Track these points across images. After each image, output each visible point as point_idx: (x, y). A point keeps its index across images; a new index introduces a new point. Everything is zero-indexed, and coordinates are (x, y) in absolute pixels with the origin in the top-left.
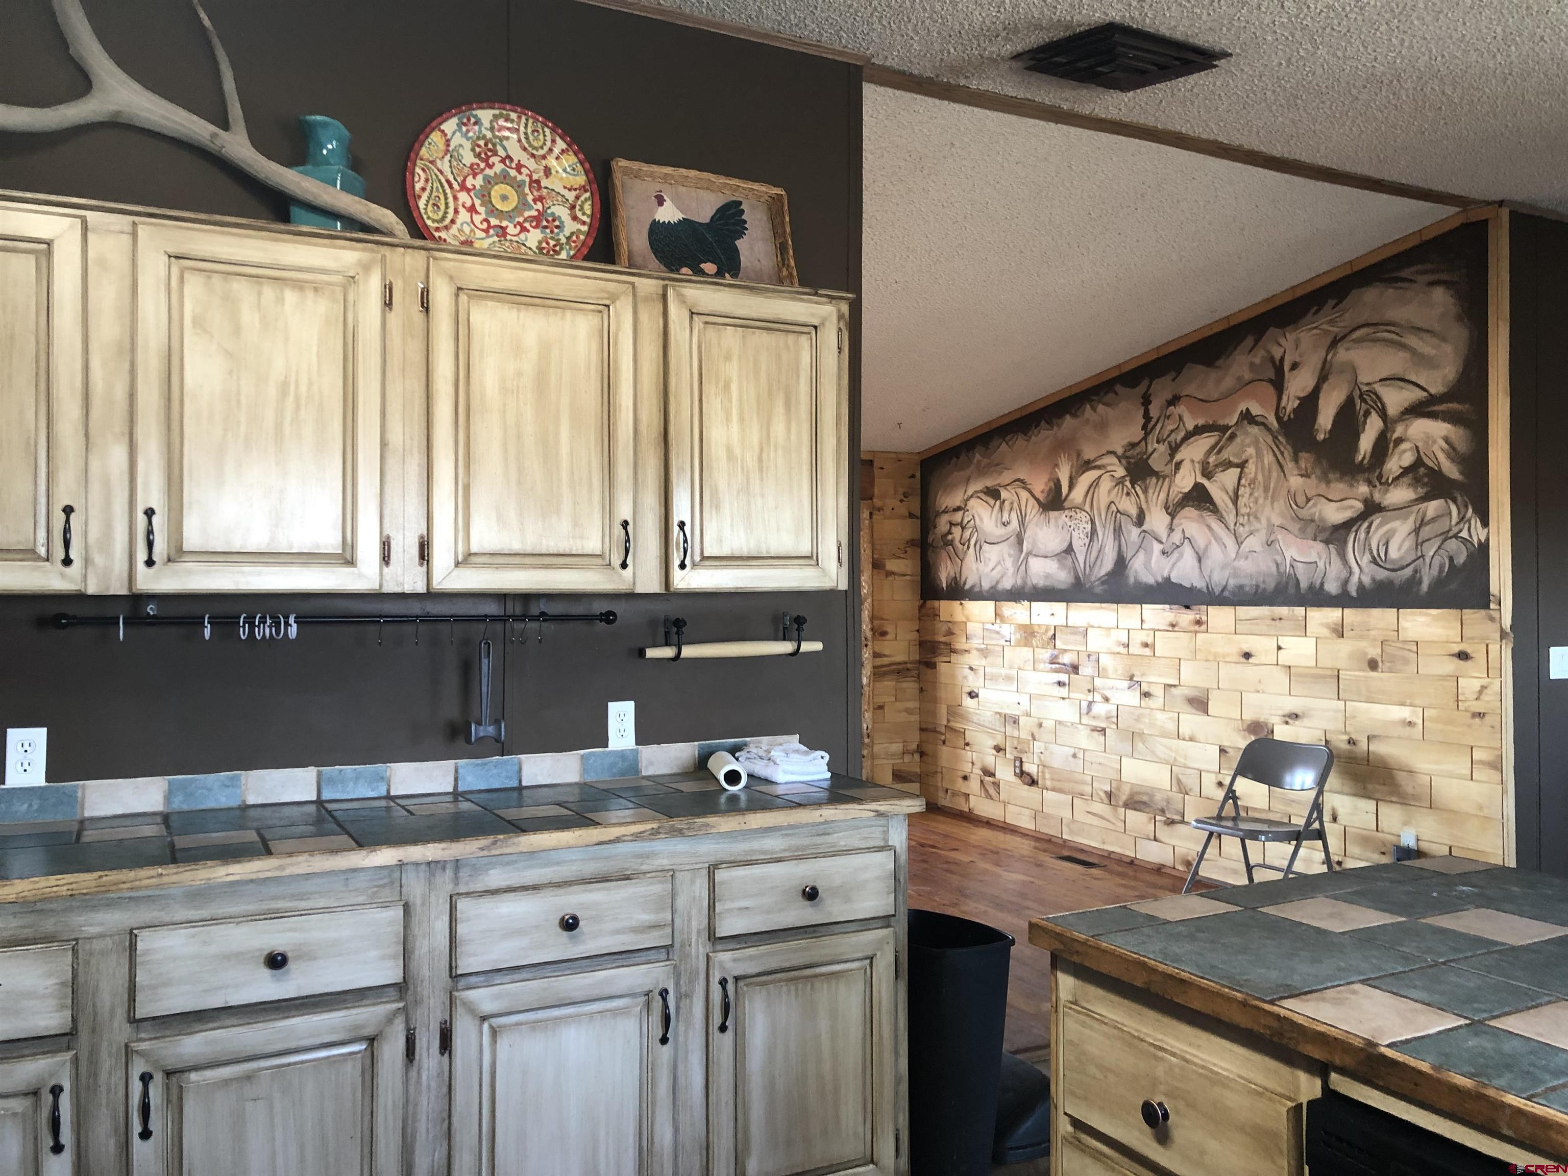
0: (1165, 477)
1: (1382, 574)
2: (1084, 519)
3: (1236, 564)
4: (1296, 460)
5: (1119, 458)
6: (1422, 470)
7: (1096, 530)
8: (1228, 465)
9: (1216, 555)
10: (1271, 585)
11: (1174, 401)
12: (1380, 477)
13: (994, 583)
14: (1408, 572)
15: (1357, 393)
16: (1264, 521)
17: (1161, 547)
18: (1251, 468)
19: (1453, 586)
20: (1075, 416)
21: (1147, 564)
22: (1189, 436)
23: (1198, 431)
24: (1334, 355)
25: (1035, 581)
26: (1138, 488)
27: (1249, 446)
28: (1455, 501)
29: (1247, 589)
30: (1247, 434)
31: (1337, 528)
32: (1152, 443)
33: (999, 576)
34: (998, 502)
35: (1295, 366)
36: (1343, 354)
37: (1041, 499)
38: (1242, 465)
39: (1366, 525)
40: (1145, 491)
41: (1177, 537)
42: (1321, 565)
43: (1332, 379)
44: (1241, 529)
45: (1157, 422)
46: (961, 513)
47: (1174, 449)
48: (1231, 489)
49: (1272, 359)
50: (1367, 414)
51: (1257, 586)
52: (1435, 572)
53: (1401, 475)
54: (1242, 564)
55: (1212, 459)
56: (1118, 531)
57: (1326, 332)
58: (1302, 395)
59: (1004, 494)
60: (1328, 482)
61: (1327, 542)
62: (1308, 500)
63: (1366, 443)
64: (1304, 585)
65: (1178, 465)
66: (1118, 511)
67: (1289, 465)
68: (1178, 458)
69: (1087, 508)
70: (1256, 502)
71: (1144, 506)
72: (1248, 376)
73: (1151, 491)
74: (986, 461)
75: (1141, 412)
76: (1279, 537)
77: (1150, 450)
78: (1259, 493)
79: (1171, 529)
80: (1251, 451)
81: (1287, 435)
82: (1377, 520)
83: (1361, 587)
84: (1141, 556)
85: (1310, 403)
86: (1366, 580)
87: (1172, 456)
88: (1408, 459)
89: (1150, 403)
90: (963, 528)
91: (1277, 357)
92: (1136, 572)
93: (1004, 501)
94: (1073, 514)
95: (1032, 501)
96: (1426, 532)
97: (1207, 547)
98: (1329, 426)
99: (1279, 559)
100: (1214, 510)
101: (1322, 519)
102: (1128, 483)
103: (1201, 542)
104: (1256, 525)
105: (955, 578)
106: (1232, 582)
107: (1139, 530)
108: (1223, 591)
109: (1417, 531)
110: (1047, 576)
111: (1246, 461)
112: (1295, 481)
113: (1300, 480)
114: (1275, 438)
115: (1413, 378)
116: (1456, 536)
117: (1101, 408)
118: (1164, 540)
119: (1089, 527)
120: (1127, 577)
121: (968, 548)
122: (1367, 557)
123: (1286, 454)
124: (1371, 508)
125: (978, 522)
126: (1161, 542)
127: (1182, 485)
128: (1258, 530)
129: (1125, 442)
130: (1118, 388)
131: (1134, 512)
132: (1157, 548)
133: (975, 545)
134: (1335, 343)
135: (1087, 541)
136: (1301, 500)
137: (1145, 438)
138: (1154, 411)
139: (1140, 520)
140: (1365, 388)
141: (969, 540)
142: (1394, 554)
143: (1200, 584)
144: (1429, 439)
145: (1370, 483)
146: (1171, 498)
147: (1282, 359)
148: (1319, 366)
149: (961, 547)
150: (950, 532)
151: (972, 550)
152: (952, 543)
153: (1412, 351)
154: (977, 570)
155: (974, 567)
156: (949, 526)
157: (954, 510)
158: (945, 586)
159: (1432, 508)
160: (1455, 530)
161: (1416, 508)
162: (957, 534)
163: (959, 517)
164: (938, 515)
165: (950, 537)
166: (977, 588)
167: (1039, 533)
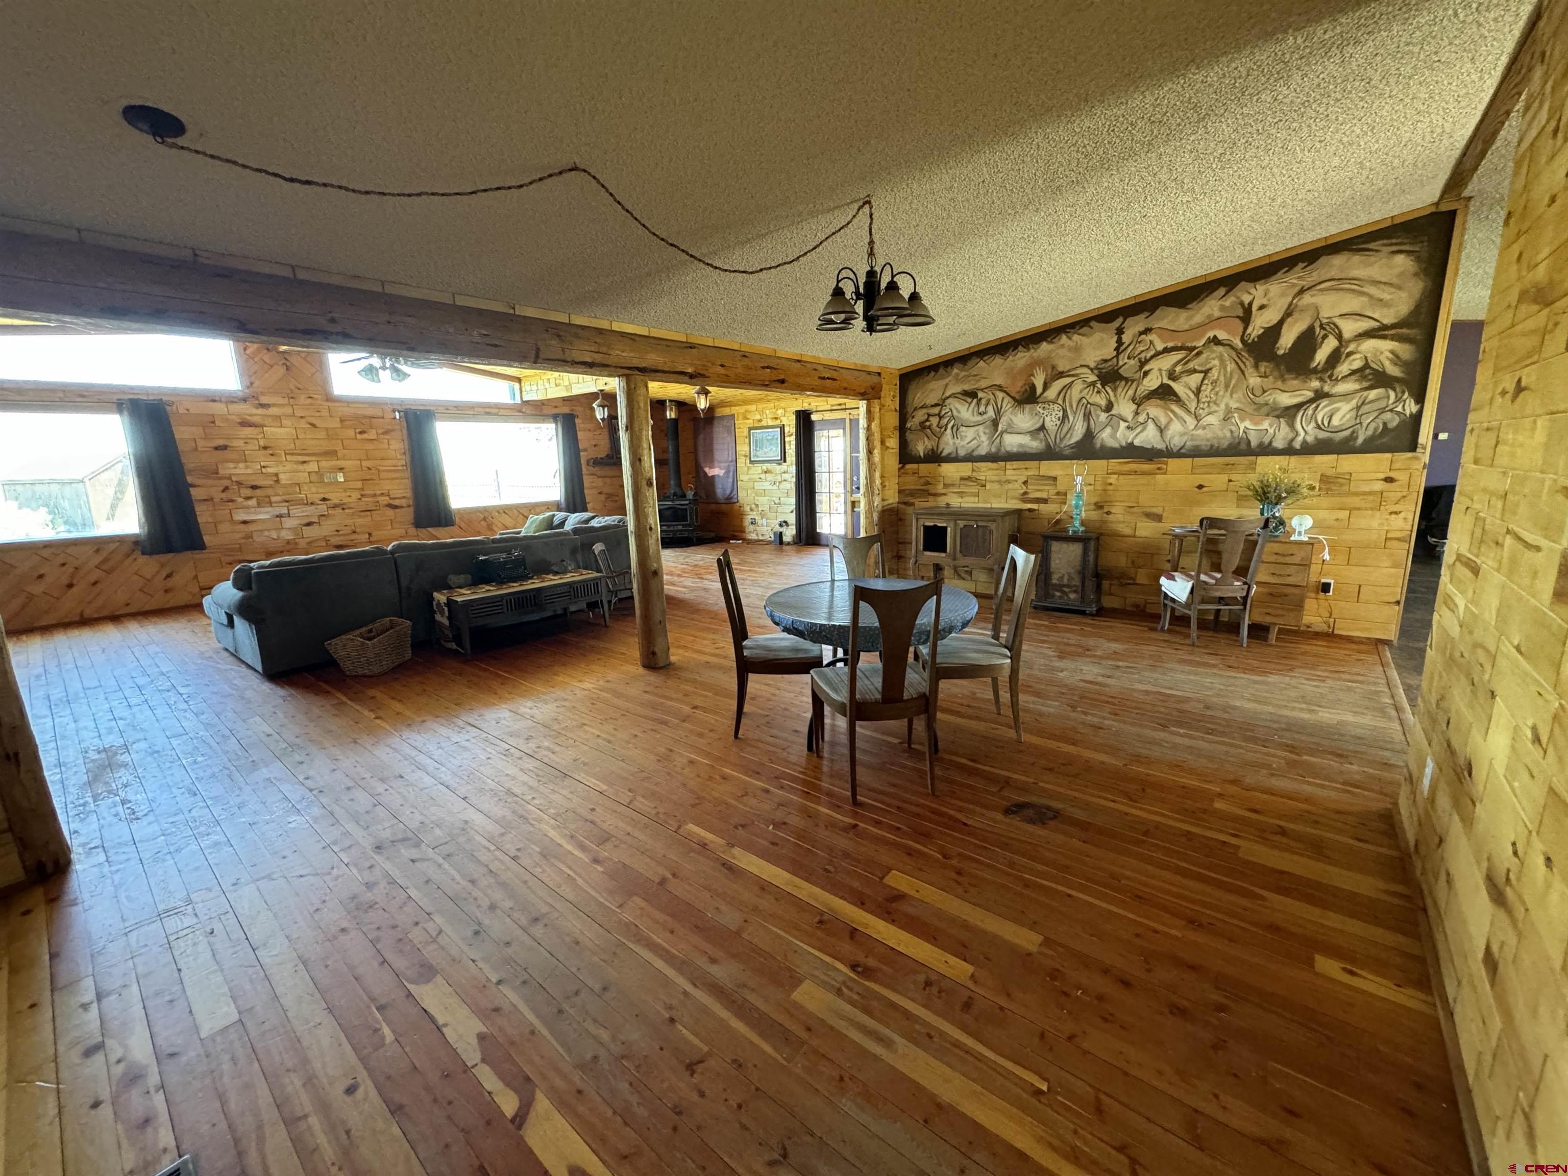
0: (1133, 381)
1: (1322, 435)
2: (1056, 409)
3: (1194, 432)
4: (1256, 366)
5: (1092, 370)
6: (1368, 371)
7: (1067, 416)
8: (1195, 371)
9: (1176, 427)
10: (1225, 444)
11: (1147, 331)
12: (1330, 377)
13: (969, 451)
14: (1347, 433)
15: (1317, 325)
16: (1223, 406)
17: (1127, 424)
18: (1214, 374)
19: (1384, 440)
20: (1051, 342)
21: (1113, 436)
22: (1158, 354)
23: (1166, 350)
24: (1300, 299)
25: (1008, 449)
26: (1107, 388)
27: (1214, 359)
28: (1394, 390)
29: (1203, 447)
30: (1213, 352)
31: (1288, 408)
32: (1123, 359)
33: (974, 447)
34: (975, 401)
35: (1262, 307)
36: (1307, 299)
37: (1017, 397)
38: (1206, 372)
39: (1314, 405)
40: (1115, 390)
41: (1142, 418)
42: (1271, 431)
43: (1296, 315)
44: (1201, 411)
45: (1129, 345)
46: (939, 408)
47: (1143, 363)
48: (1194, 386)
49: (1242, 304)
50: (1325, 337)
51: (1212, 446)
52: (1370, 432)
53: (1350, 375)
54: (1200, 432)
55: (1178, 369)
56: (1087, 416)
57: (1294, 285)
58: (1266, 326)
59: (980, 395)
60: (1284, 381)
61: (1278, 417)
62: (1264, 392)
63: (1321, 356)
64: (1254, 443)
65: (1146, 374)
66: (1088, 403)
67: (1250, 370)
68: (1147, 368)
69: (1060, 401)
70: (1217, 394)
71: (1113, 399)
72: (1217, 314)
73: (1120, 390)
74: (964, 373)
75: (1115, 338)
76: (1236, 415)
77: (1121, 363)
78: (1220, 388)
79: (1137, 413)
80: (1216, 362)
81: (1249, 352)
82: (1324, 402)
83: (1304, 442)
84: (1108, 430)
85: (1274, 332)
86: (1310, 439)
87: (1141, 367)
88: (1357, 364)
89: (1123, 333)
90: (941, 418)
91: (1246, 302)
92: (1102, 439)
93: (981, 399)
94: (1046, 406)
95: (1007, 399)
96: (1365, 409)
97: (1168, 423)
98: (1289, 346)
99: (1234, 428)
100: (1178, 400)
101: (1274, 402)
102: (1099, 385)
103: (1163, 420)
104: (1214, 408)
105: (933, 450)
106: (1189, 443)
107: (1107, 415)
108: (1181, 448)
109: (1358, 408)
110: (1021, 445)
111: (1211, 369)
112: (1254, 380)
113: (1259, 379)
114: (1238, 353)
115: (1370, 314)
116: (1391, 410)
117: (1076, 337)
118: (1130, 420)
119: (1061, 414)
120: (1095, 444)
121: (946, 430)
122: (1313, 424)
123: (1247, 363)
124: (1320, 395)
125: (955, 413)
126: (1126, 421)
127: (1149, 385)
128: (1216, 412)
129: (1098, 359)
130: (1093, 323)
131: (1103, 403)
132: (1123, 425)
133: (952, 428)
134: (1302, 291)
135: (1059, 423)
136: (1258, 393)
137: (1117, 356)
138: (1126, 338)
139: (1109, 407)
140: (1325, 321)
141: (946, 425)
142: (1336, 421)
143: (1160, 446)
144: (1377, 352)
145: (1321, 380)
146: (1138, 393)
147: (1250, 304)
148: (1286, 306)
149: (938, 429)
150: (927, 420)
151: (949, 431)
152: (930, 427)
153: (1371, 297)
154: (954, 443)
155: (951, 441)
156: (926, 416)
157: (932, 406)
158: (922, 455)
159: (1373, 394)
160: (1391, 407)
161: (1360, 394)
162: (934, 421)
163: (936, 410)
164: (915, 409)
165: (928, 424)
166: (954, 455)
167: (1014, 418)
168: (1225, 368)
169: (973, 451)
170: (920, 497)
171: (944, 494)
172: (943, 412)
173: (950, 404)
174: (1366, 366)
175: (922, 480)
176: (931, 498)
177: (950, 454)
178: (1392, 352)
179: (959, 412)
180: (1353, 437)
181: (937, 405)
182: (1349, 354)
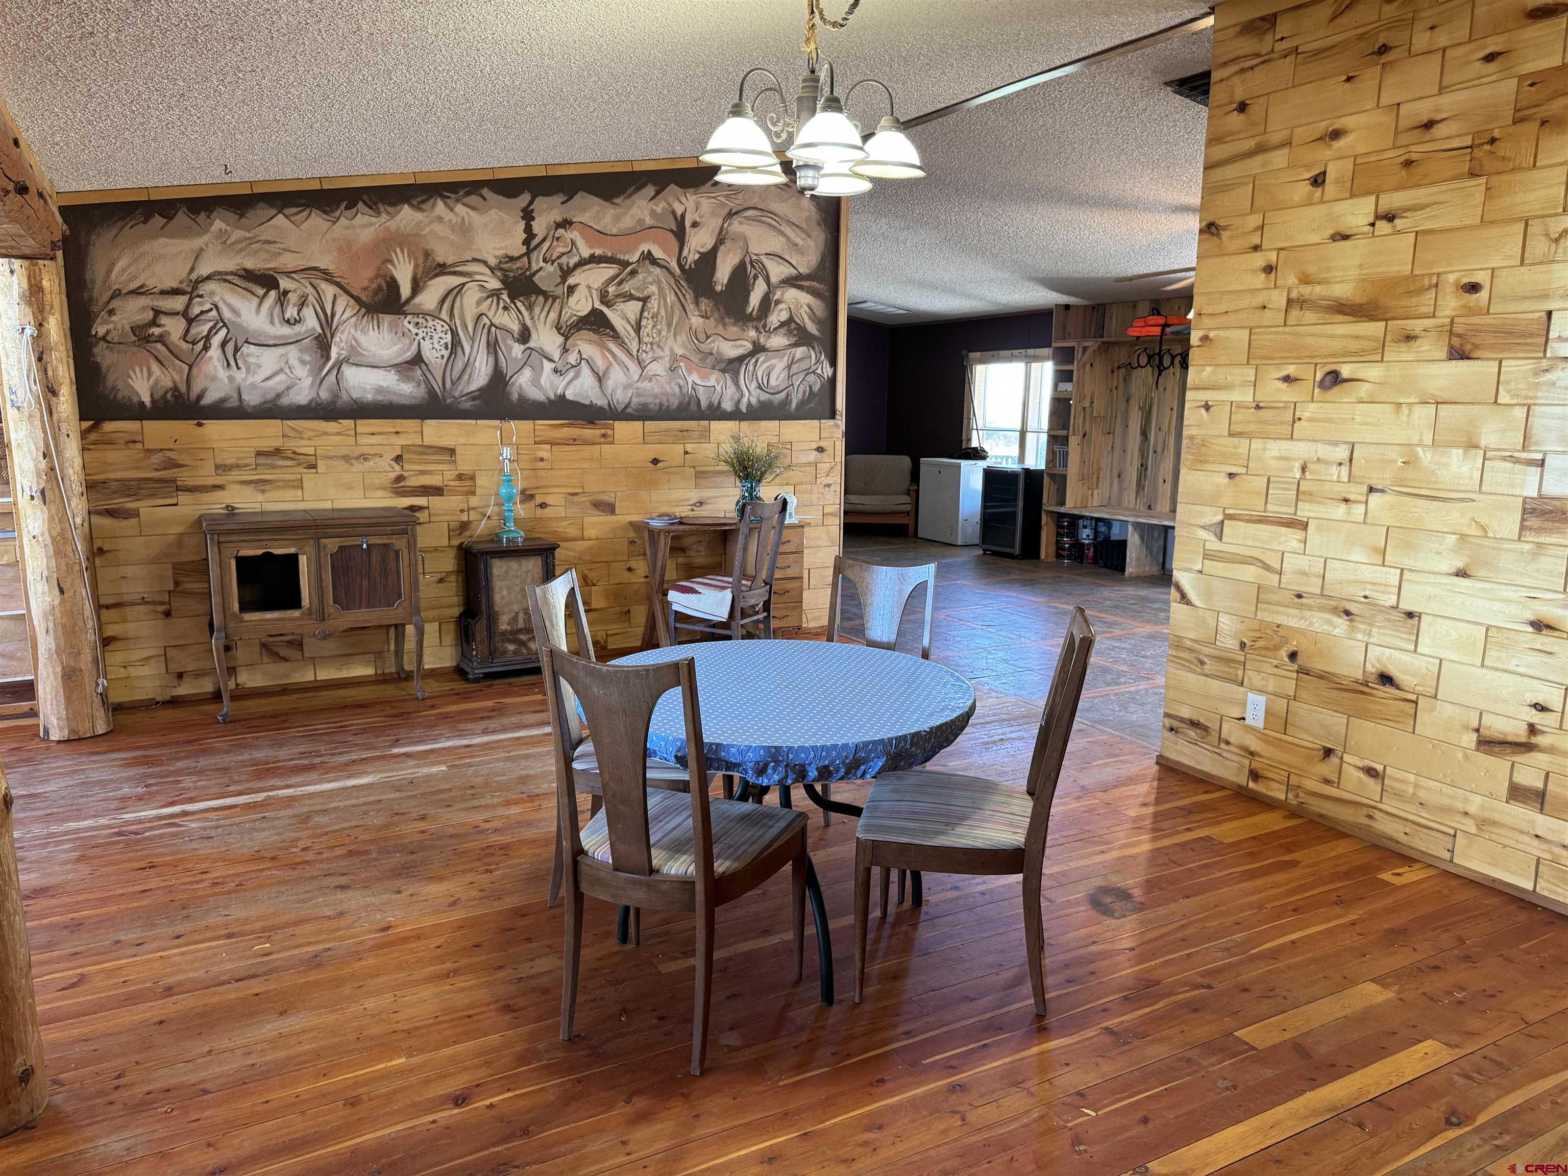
0: (555, 298)
1: (765, 397)
2: (439, 328)
3: (639, 384)
4: (697, 303)
5: (492, 269)
6: (793, 325)
7: (460, 342)
8: (631, 297)
9: (616, 377)
10: (675, 403)
11: (565, 224)
12: (764, 326)
13: (270, 396)
14: (783, 395)
15: (748, 260)
17: (553, 365)
18: (654, 304)
19: (812, 405)
20: (418, 208)
21: (535, 382)
22: (582, 263)
23: (594, 260)
24: (729, 225)
25: (355, 395)
26: (519, 304)
27: (651, 284)
28: (814, 349)
29: (651, 406)
30: (650, 273)
31: (731, 361)
32: (537, 261)
33: (280, 388)
34: (273, 293)
35: (695, 225)
36: (736, 226)
38: (645, 300)
39: (754, 360)
40: (530, 308)
41: (572, 358)
42: (718, 388)
43: (728, 244)
45: (544, 240)
46: (184, 299)
47: (566, 273)
48: (633, 318)
49: (674, 213)
50: (756, 277)
51: (661, 405)
52: (800, 396)
53: (779, 327)
54: (646, 385)
55: (611, 289)
56: (493, 347)
57: (723, 205)
58: (702, 250)
59: (284, 283)
60: (725, 325)
61: (724, 371)
62: (708, 337)
63: (755, 299)
64: (704, 404)
65: (571, 289)
66: (492, 324)
67: (690, 307)
68: (571, 281)
69: (444, 315)
70: (659, 332)
71: (529, 323)
72: (649, 221)
73: (537, 310)
74: (238, 234)
75: (522, 225)
76: (682, 364)
77: (535, 267)
78: (661, 326)
79: (565, 350)
80: (653, 288)
81: (687, 280)
82: (762, 357)
83: (749, 404)
84: (527, 373)
85: (709, 259)
86: (754, 401)
87: (564, 278)
88: (784, 316)
89: (533, 219)
90: (190, 321)
91: (679, 213)
92: (520, 387)
93: (286, 293)
94: (421, 320)
95: (343, 301)
96: (795, 369)
97: (607, 369)
98: (725, 282)
99: (682, 382)
100: (616, 336)
101: (718, 353)
102: (505, 297)
103: (600, 364)
104: (659, 353)
105: (175, 388)
106: (634, 400)
107: (523, 347)
108: (626, 407)
109: (789, 367)
110: (380, 390)
111: (649, 297)
112: (696, 321)
113: (701, 320)
114: (677, 281)
115: (788, 258)
116: (814, 372)
117: (459, 208)
118: (556, 359)
119: (448, 338)
120: (509, 394)
121: (206, 348)
122: (754, 384)
123: (687, 296)
124: (758, 349)
125: (227, 314)
126: (551, 360)
127: (577, 307)
128: (661, 358)
129: (500, 253)
130: (485, 192)
131: (515, 327)
132: (548, 366)
133: (224, 344)
134: (731, 215)
135: (446, 353)
136: (702, 337)
137: (528, 254)
138: (539, 226)
139: (524, 336)
140: (754, 258)
141: (208, 338)
142: (773, 382)
143: (600, 402)
144: (798, 304)
145: (757, 329)
146: (564, 318)
147: (683, 216)
148: (717, 230)
149: (185, 346)
150: (154, 323)
151: (214, 352)
152: (161, 339)
153: (788, 238)
154: (231, 379)
155: (222, 374)
156: (151, 314)
157: (163, 293)
158: (147, 400)
159: (800, 351)
160: (814, 368)
161: (788, 352)
162: (174, 327)
163: (178, 303)
164: (116, 294)
165: (156, 331)
166: (233, 403)
167: (358, 335)
168: (665, 300)
169: (279, 396)
170: (153, 496)
171: (220, 487)
172: (196, 310)
173: (212, 294)
174: (791, 320)
175: (156, 459)
176: (183, 498)
177: (223, 400)
178: (809, 307)
179: (236, 312)
180: (787, 401)
181: (175, 292)
182: (778, 302)
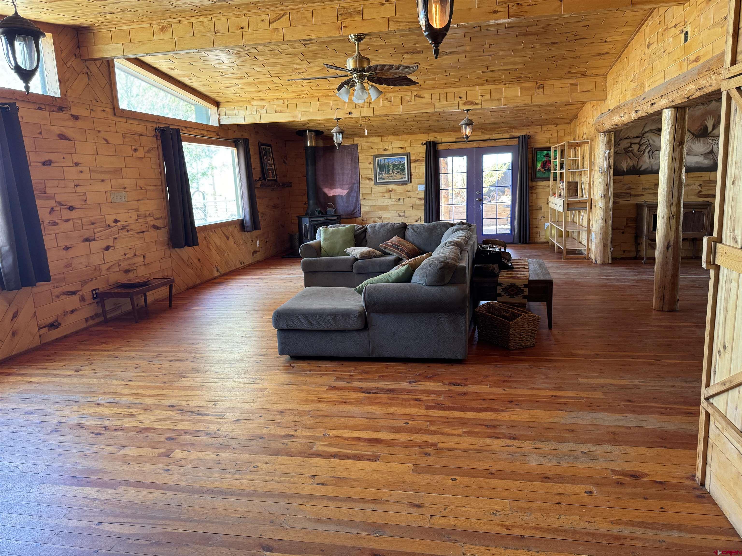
25: (688, 166)
37: (695, 133)
46: (639, 139)
90: (640, 145)
94: (714, 139)
95: (688, 135)
105: (634, 166)
121: (644, 153)
125: (651, 142)
133: (649, 152)
141: (645, 150)
149: (638, 153)
150: (630, 147)
151: (646, 154)
152: (631, 151)
154: (650, 162)
155: (648, 161)
156: (630, 144)
157: (634, 138)
158: (625, 170)
162: (635, 148)
163: (637, 140)
164: (621, 139)
165: (630, 149)
166: (650, 169)
167: (692, 146)
170: (624, 198)
171: (643, 195)
172: (642, 142)
173: (648, 136)
175: (626, 187)
176: (632, 198)
177: (647, 168)
179: (654, 142)
181: (637, 137)
